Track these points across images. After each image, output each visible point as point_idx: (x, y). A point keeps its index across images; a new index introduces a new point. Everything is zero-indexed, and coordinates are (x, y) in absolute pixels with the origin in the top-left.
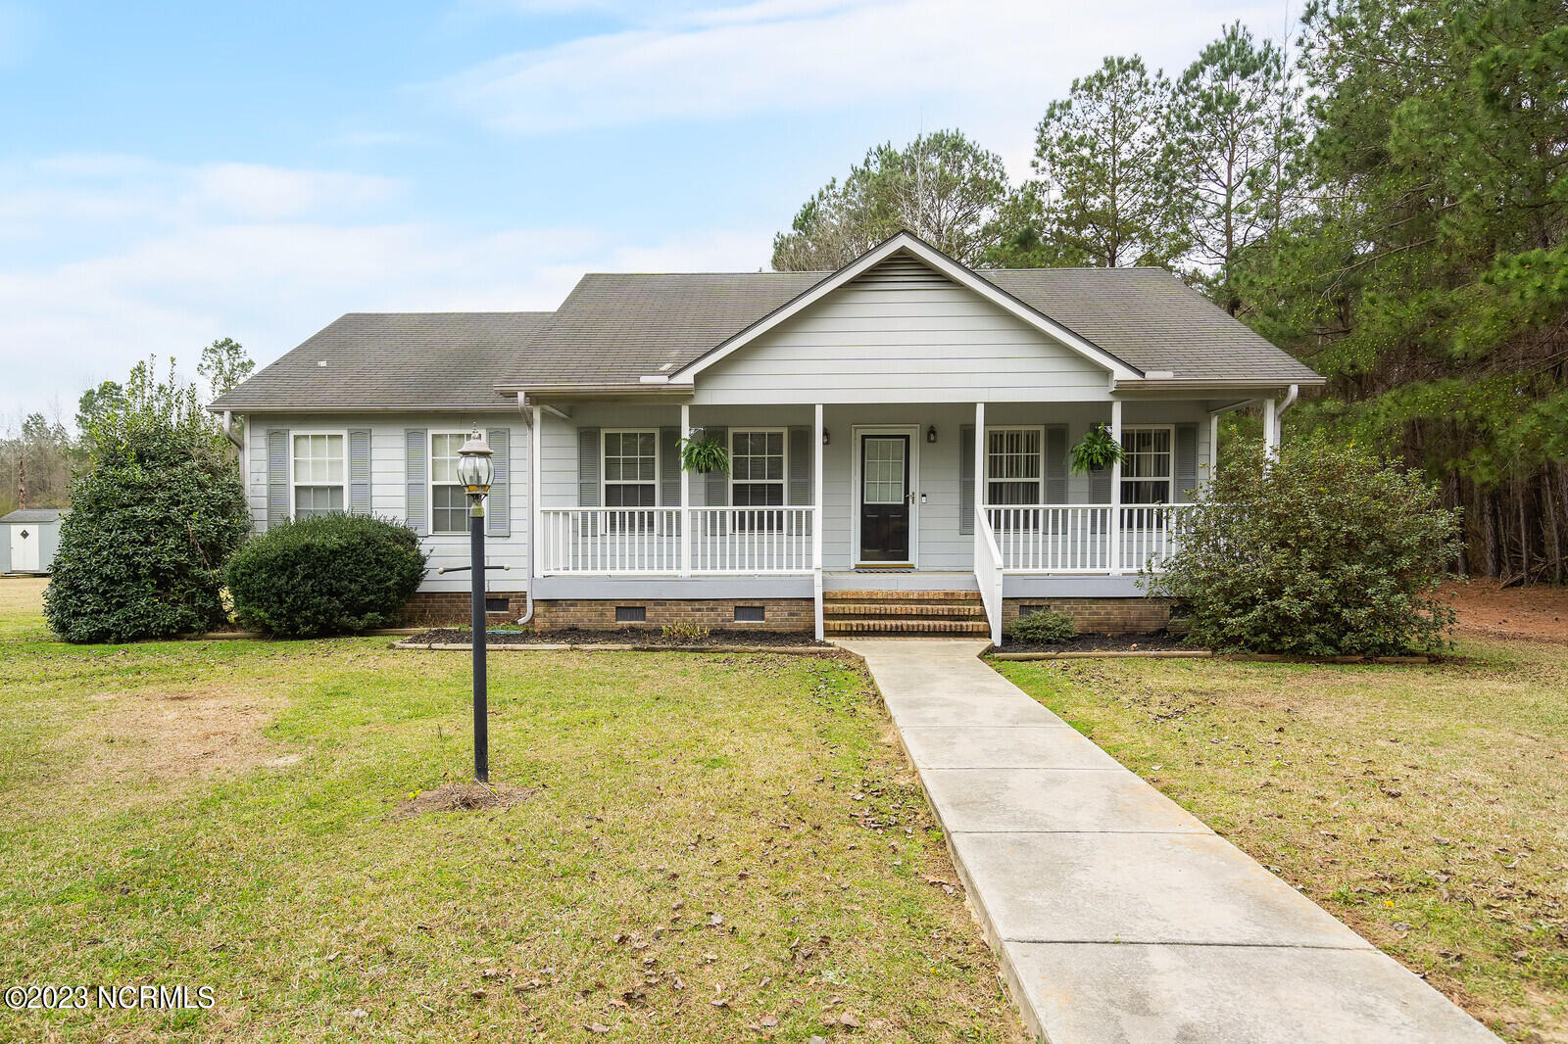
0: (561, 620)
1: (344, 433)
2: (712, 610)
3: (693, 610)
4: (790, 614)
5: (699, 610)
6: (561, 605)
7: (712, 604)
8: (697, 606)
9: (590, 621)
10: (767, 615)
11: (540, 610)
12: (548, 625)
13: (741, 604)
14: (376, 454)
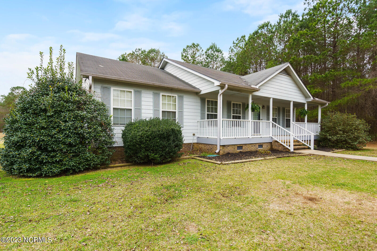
0: (226, 151)
1: (133, 91)
2: (255, 146)
3: (251, 146)
4: (267, 146)
5: (253, 146)
6: (226, 147)
7: (255, 144)
8: (252, 145)
9: (232, 150)
10: (263, 146)
11: (221, 148)
12: (223, 152)
13: (259, 144)
14: (143, 99)
